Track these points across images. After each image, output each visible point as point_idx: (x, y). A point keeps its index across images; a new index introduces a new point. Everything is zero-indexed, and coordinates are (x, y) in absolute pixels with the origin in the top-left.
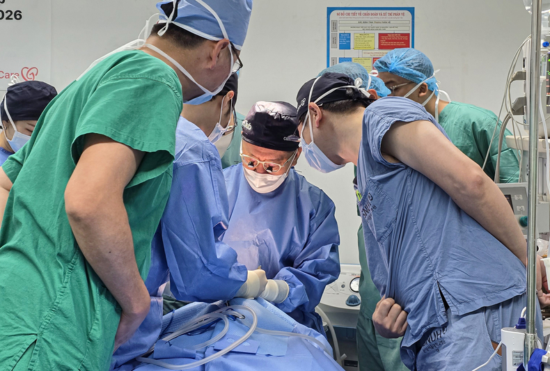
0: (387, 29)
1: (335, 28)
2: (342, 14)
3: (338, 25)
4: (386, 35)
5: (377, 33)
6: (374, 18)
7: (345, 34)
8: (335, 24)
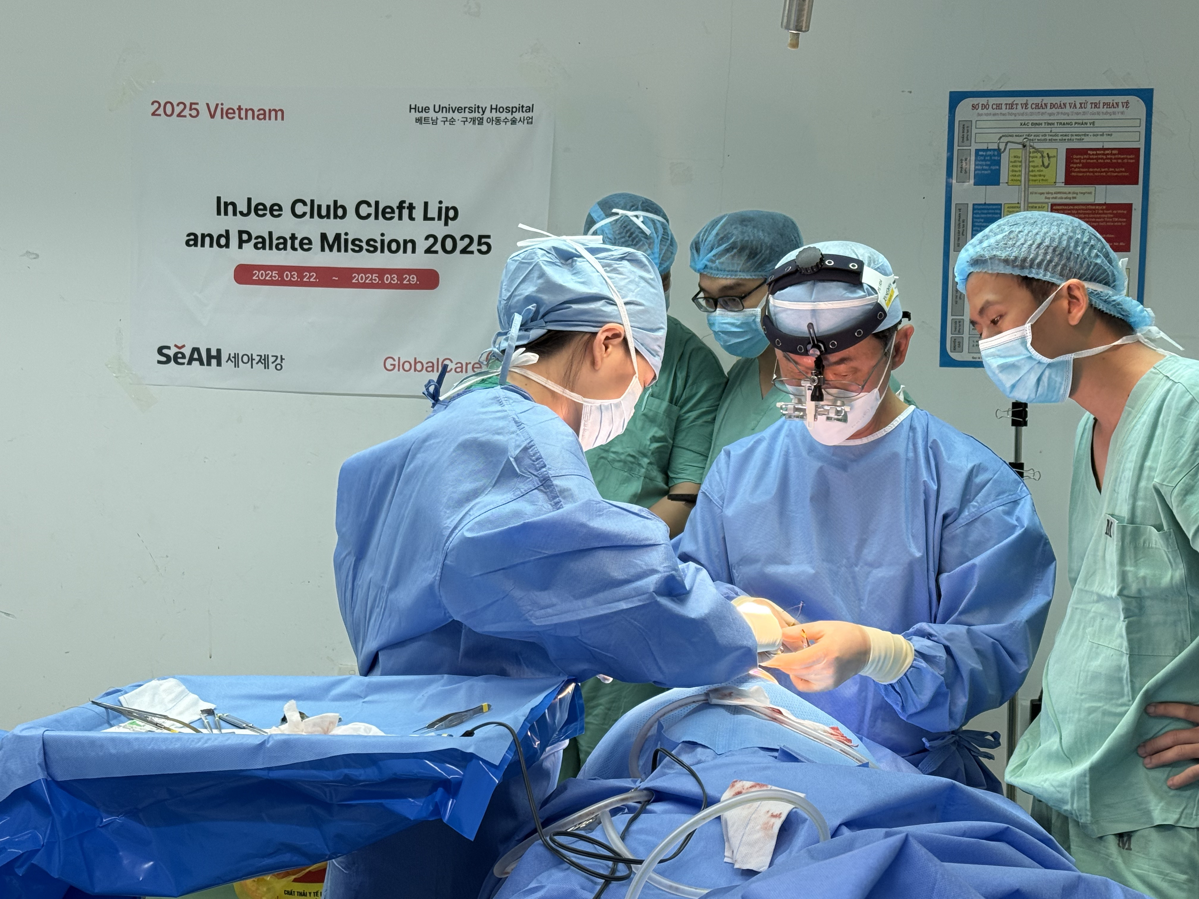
0: (1086, 139)
1: (966, 137)
2: (984, 107)
3: (974, 131)
4: (1084, 151)
5: (1062, 148)
6: (1058, 115)
7: (987, 150)
8: (966, 127)
